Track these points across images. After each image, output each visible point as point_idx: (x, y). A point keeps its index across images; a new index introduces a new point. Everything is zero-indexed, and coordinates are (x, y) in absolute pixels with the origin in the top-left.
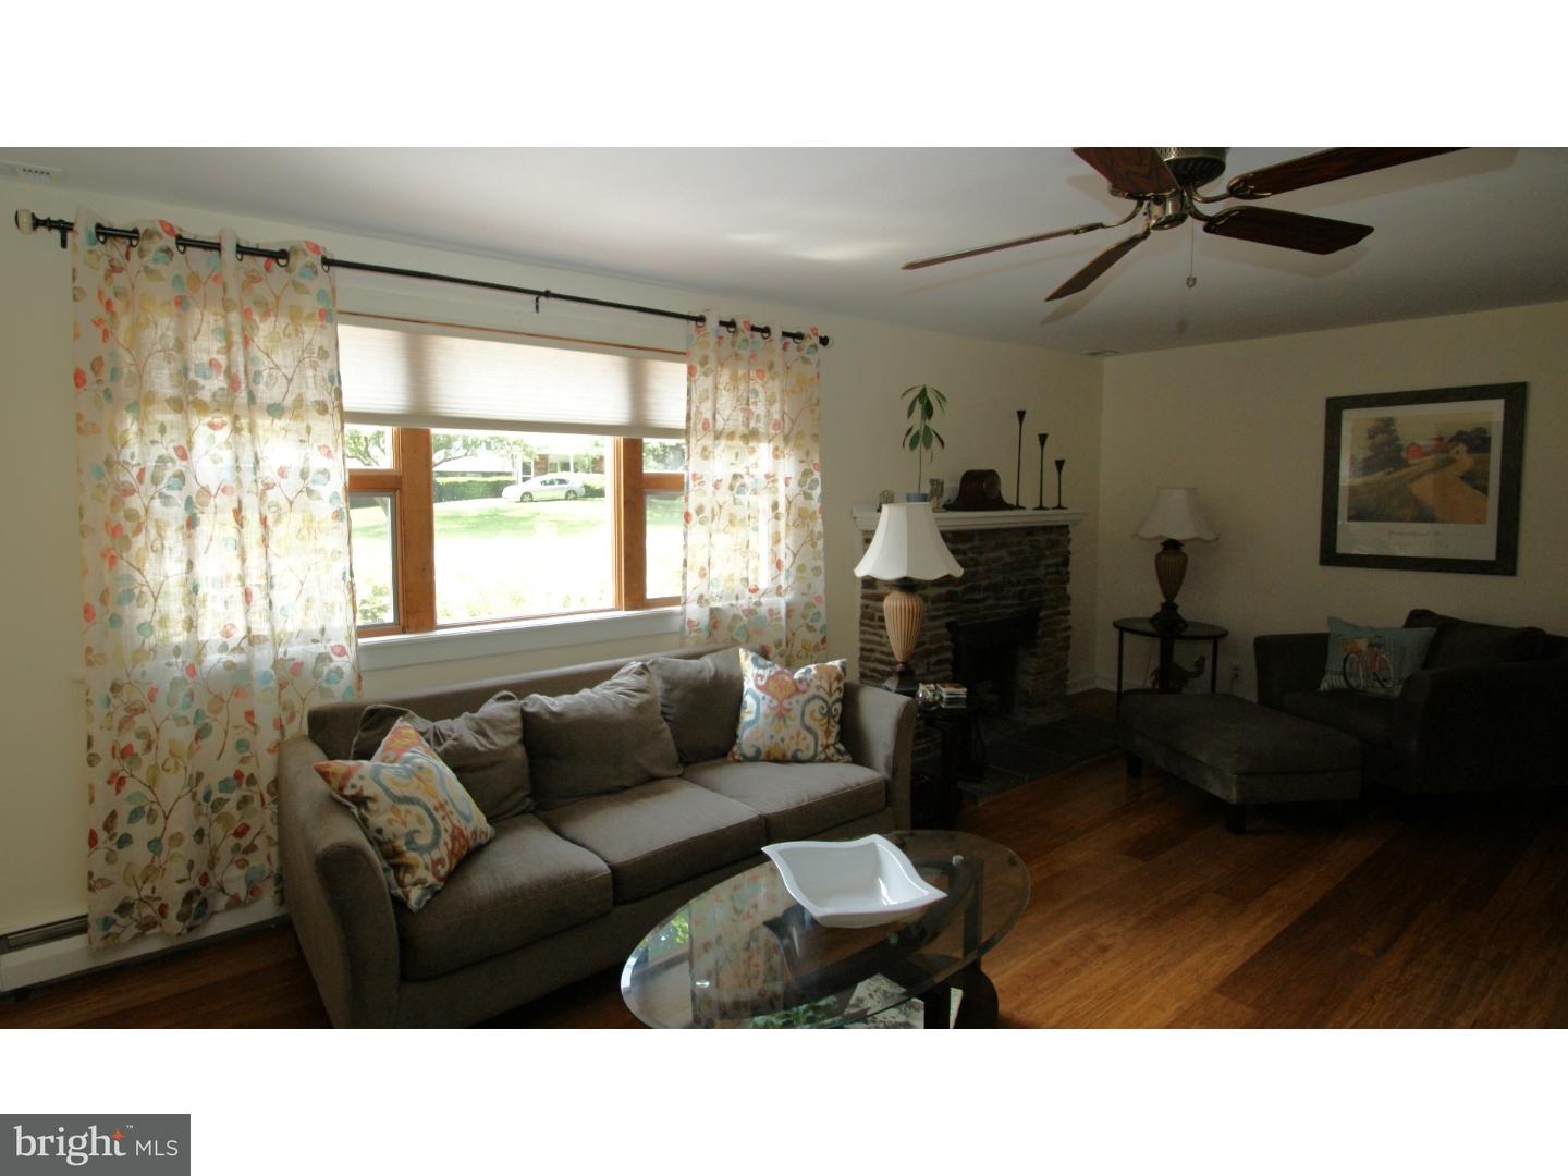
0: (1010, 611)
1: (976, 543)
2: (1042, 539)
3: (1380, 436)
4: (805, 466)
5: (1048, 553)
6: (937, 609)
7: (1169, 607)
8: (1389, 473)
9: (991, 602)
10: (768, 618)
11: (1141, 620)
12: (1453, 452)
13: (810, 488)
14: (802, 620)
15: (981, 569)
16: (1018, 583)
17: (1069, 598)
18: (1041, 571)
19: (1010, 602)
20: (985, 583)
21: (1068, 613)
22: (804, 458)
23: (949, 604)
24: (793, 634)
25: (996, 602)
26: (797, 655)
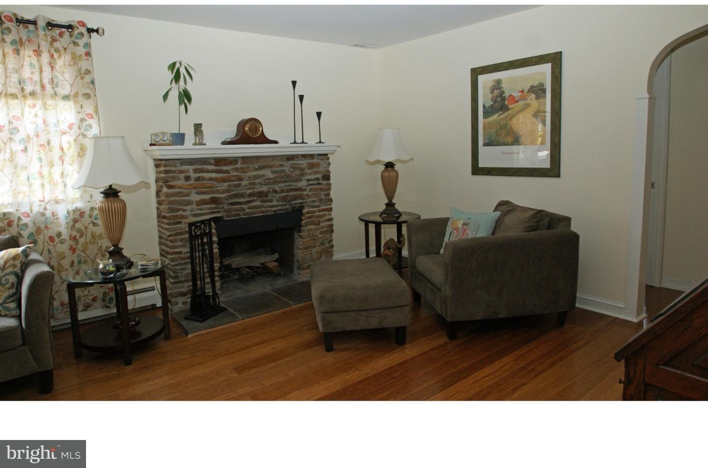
0: (274, 209)
1: (239, 165)
2: (304, 163)
3: (496, 91)
4: (81, 116)
5: (309, 172)
6: (201, 209)
7: (390, 205)
8: (501, 114)
9: (258, 203)
10: (52, 218)
11: (374, 214)
12: (529, 99)
13: (86, 130)
14: (90, 219)
15: (244, 183)
16: (282, 191)
17: (331, 200)
18: (303, 184)
19: (275, 203)
20: (249, 192)
21: (330, 210)
22: (80, 110)
23: (214, 206)
24: (86, 228)
25: (260, 203)
26: (90, 242)
